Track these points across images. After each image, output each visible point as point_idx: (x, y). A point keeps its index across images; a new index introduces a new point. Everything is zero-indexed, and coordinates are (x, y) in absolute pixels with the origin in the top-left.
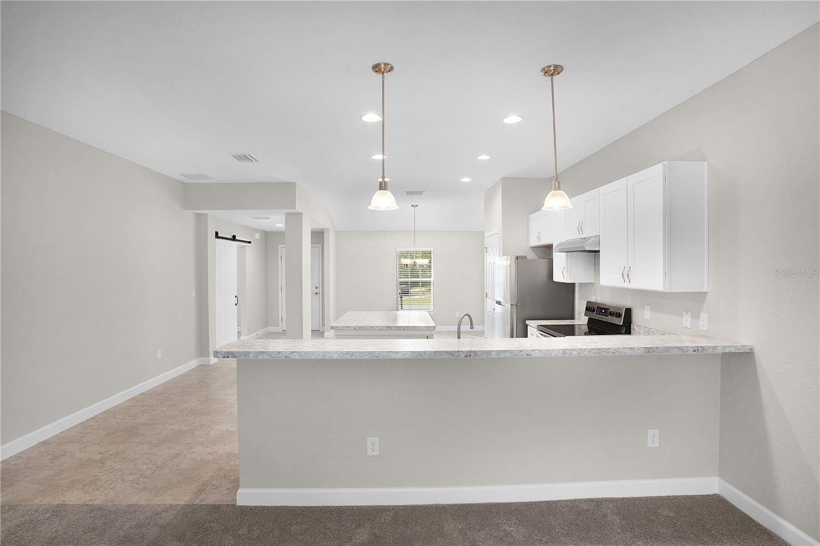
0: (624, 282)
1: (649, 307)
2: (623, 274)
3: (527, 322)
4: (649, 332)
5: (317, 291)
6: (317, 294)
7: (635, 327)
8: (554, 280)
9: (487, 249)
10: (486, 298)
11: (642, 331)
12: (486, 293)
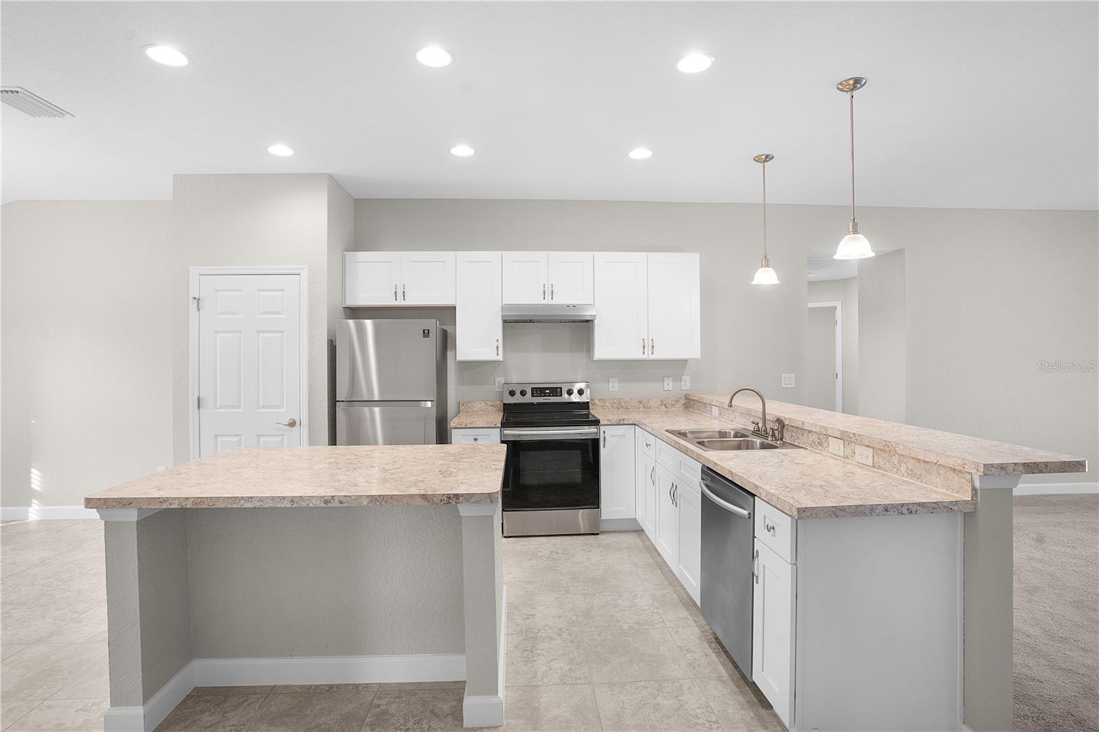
0: (644, 353)
2: (644, 346)
3: (454, 424)
9: (198, 303)
10: (199, 407)
11: (608, 404)
12: (196, 398)
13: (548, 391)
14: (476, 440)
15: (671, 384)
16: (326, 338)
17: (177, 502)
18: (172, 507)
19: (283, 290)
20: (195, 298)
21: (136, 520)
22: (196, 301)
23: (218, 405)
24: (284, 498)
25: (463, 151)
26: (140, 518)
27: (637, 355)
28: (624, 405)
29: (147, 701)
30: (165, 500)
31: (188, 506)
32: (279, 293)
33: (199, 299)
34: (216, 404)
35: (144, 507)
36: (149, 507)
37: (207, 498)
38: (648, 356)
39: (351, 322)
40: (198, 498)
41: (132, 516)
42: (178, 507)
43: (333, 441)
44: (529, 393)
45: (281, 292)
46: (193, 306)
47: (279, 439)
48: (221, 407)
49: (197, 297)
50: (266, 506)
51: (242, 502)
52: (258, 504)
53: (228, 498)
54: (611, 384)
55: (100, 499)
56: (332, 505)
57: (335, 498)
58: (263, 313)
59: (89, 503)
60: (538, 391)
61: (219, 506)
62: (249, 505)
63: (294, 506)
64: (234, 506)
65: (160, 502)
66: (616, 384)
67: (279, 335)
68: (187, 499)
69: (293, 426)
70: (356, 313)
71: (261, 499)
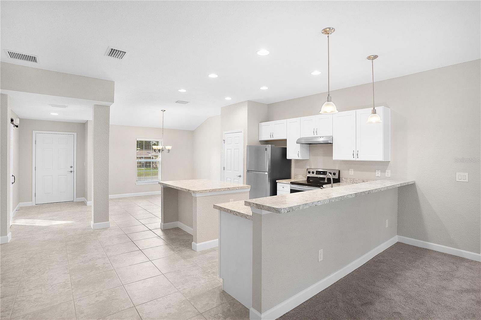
0: (354, 158)
1: (353, 169)
2: (353, 154)
3: (277, 181)
4: (354, 181)
5: (72, 169)
6: (72, 172)
7: (343, 179)
8: (287, 158)
10: (224, 170)
11: (348, 180)
12: (224, 167)
13: (322, 173)
14: (283, 187)
15: (380, 173)
25: (264, 88)
27: (351, 158)
28: (355, 181)
32: (238, 138)
33: (224, 140)
34: (227, 169)
38: (355, 159)
44: (315, 173)
46: (223, 142)
54: (350, 171)
58: (235, 144)
60: (318, 173)
66: (353, 172)
67: (238, 150)
69: (240, 177)
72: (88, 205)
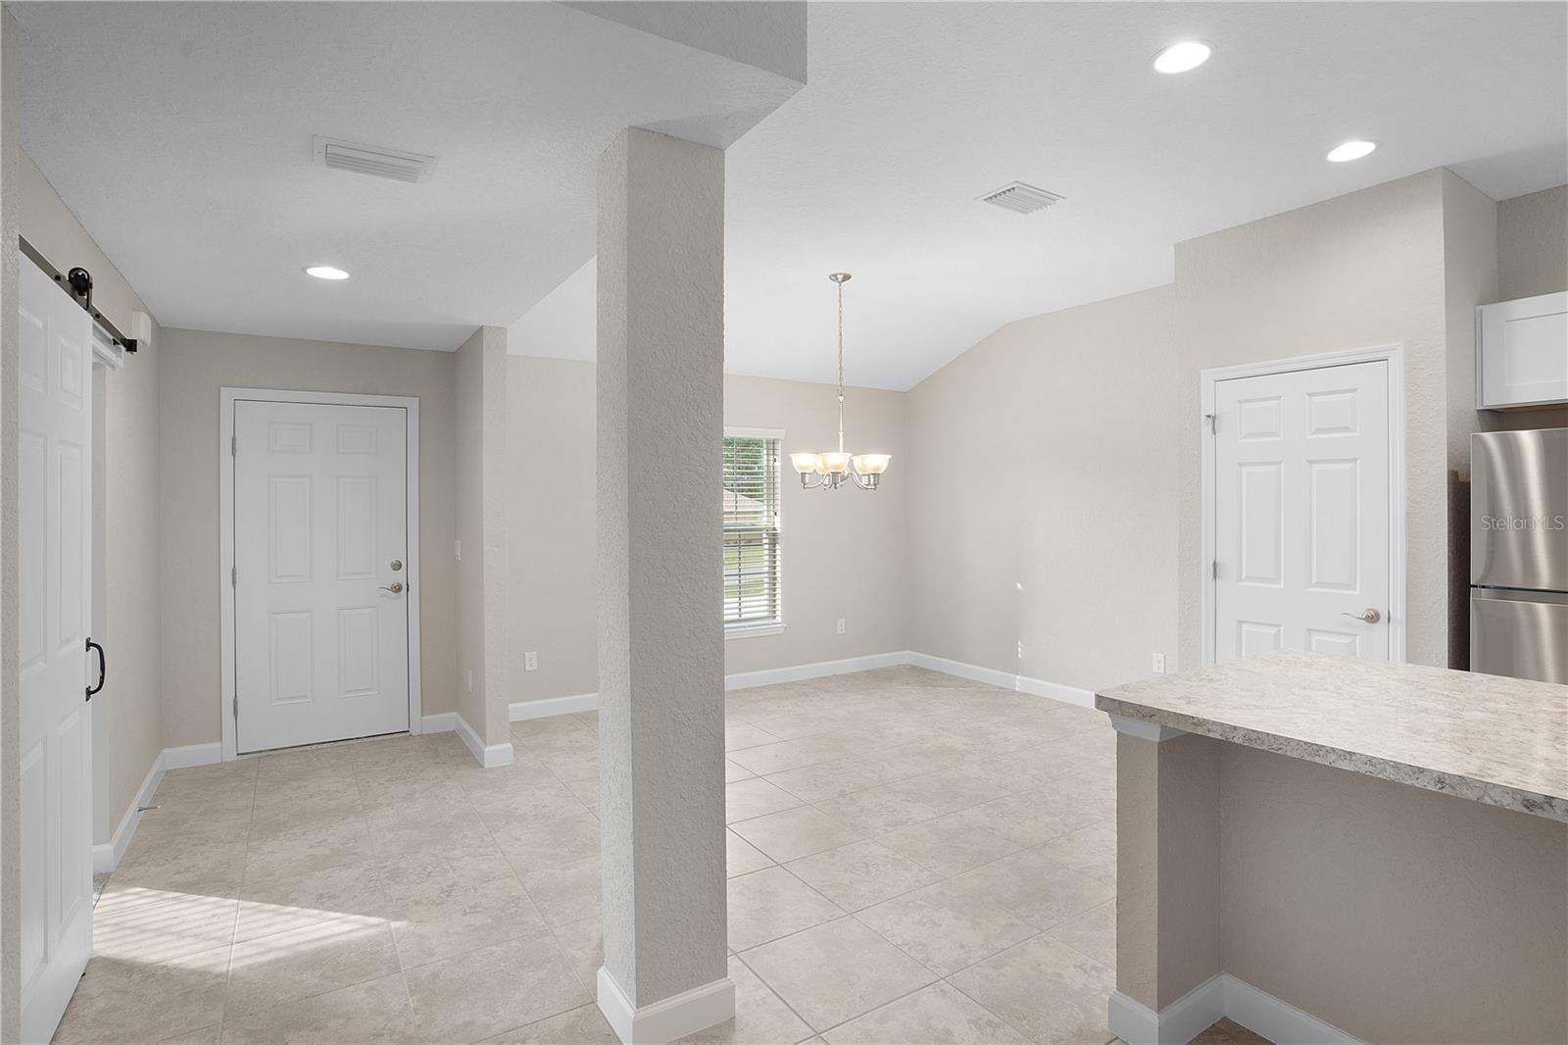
5: (399, 577)
6: (398, 588)
9: (1214, 422)
10: (1215, 577)
12: (1212, 563)
16: (1446, 468)
17: (1219, 730)
18: (1210, 735)
19: (1355, 390)
20: (1209, 416)
21: (1158, 740)
22: (1210, 420)
23: (1244, 575)
24: (1421, 771)
26: (1164, 739)
29: (1163, 1007)
30: (1202, 723)
31: (1236, 740)
32: (1347, 396)
33: (1214, 418)
34: (1241, 575)
35: (1170, 725)
36: (1176, 727)
37: (1268, 734)
39: (1490, 438)
40: (1253, 731)
41: (1152, 734)
42: (1220, 738)
43: (1460, 659)
45: (1352, 394)
46: (1206, 428)
47: (1346, 640)
48: (1249, 579)
49: (1212, 413)
50: (1381, 776)
51: (1333, 757)
52: (1364, 769)
53: (1306, 743)
55: (1114, 700)
56: (1545, 815)
57: (1554, 803)
58: (1319, 431)
59: (1101, 701)
61: (1289, 754)
62: (1344, 765)
63: (1444, 791)
64: (1317, 760)
65: (1194, 724)
67: (1348, 466)
68: (1235, 728)
69: (1375, 622)
70: (1504, 419)
71: (1370, 761)
72: (486, 766)
